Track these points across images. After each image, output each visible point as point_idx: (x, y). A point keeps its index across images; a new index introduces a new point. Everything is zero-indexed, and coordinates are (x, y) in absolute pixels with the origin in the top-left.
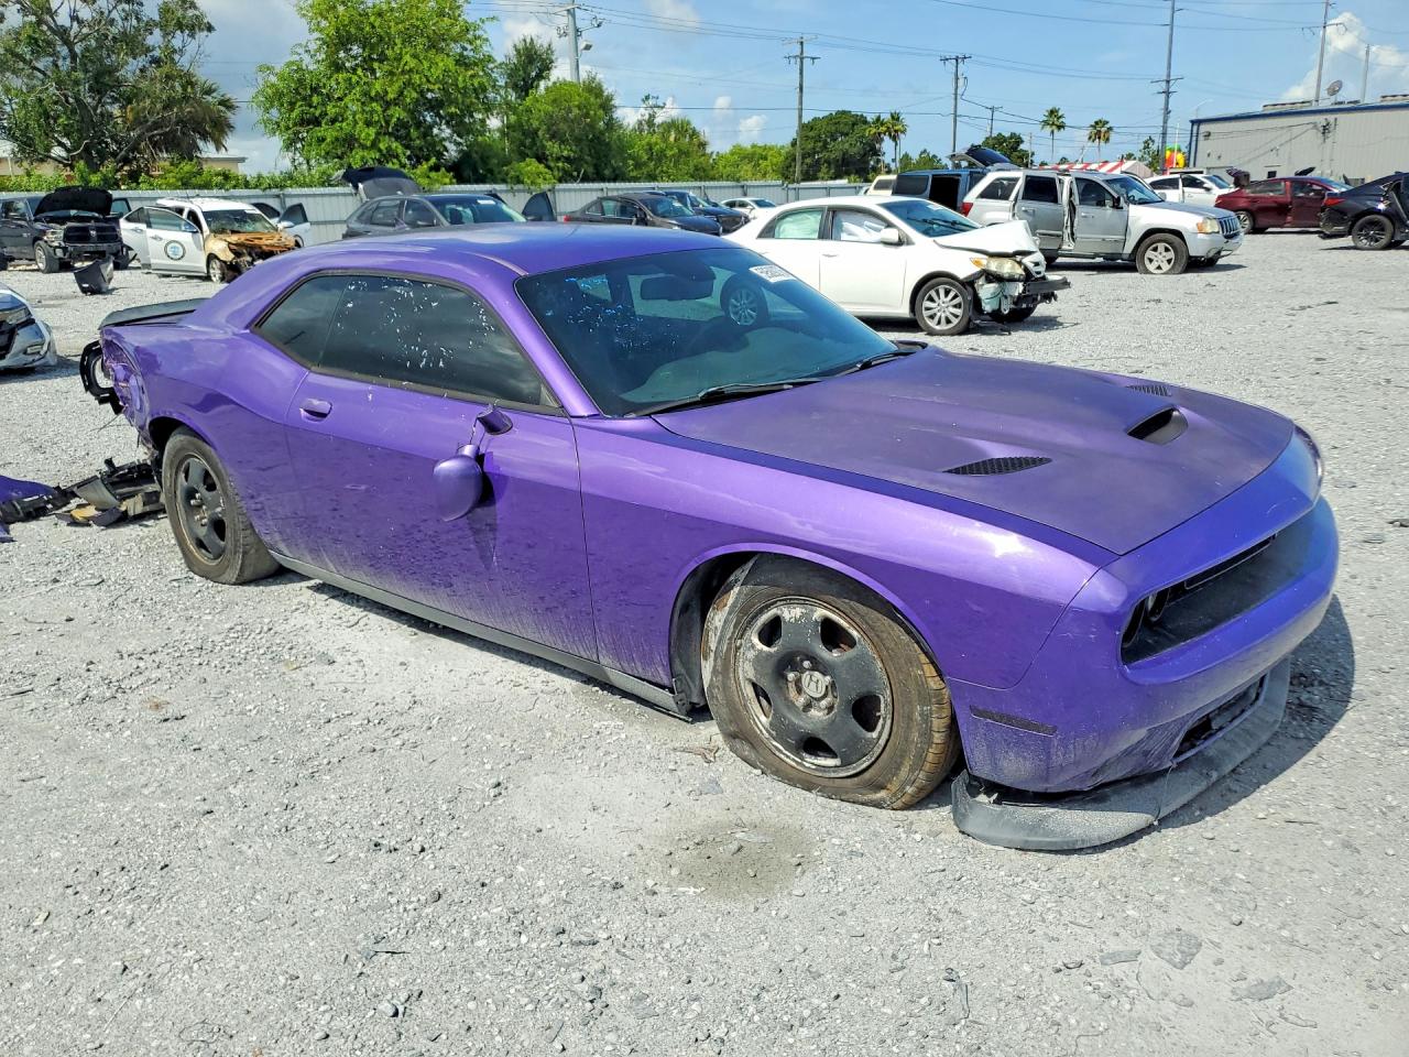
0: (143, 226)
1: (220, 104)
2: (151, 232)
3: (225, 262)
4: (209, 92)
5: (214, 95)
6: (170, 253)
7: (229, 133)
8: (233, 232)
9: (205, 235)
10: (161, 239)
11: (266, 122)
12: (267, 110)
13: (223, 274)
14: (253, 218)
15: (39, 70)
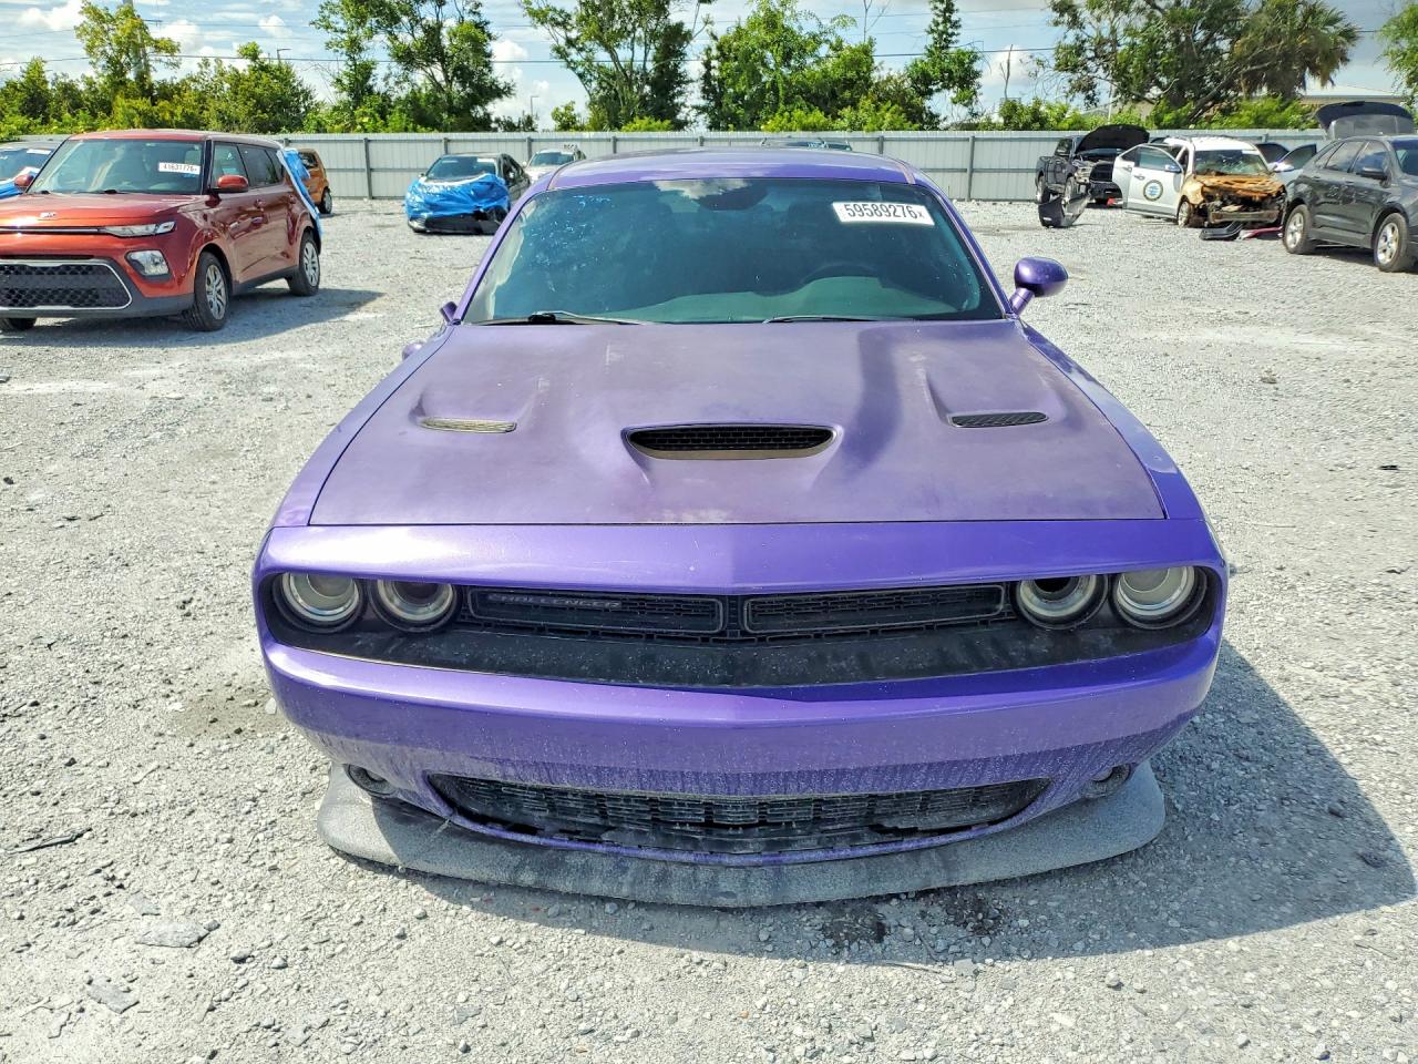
0: (1132, 164)
1: (1340, 35)
2: (1137, 171)
3: (1193, 205)
4: (1332, 21)
5: (1338, 25)
6: (1148, 193)
7: (1341, 66)
8: (1219, 174)
9: (1188, 174)
10: (1144, 178)
11: (1394, 55)
12: (1396, 41)
13: (1189, 218)
14: (1248, 159)
15: (1159, 9)
